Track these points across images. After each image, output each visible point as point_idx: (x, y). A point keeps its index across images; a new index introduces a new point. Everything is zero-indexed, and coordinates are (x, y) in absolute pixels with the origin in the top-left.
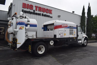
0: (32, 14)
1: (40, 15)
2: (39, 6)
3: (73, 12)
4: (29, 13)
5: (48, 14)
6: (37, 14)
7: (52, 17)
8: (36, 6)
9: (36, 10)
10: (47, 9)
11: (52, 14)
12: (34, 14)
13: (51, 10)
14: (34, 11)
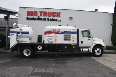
0: (36, 20)
1: (46, 20)
2: (43, 11)
3: (96, 10)
4: (34, 20)
5: (55, 18)
6: (41, 19)
7: (60, 21)
8: (40, 12)
9: (41, 15)
10: (54, 13)
11: (60, 17)
12: (38, 20)
13: (60, 13)
14: (38, 17)
